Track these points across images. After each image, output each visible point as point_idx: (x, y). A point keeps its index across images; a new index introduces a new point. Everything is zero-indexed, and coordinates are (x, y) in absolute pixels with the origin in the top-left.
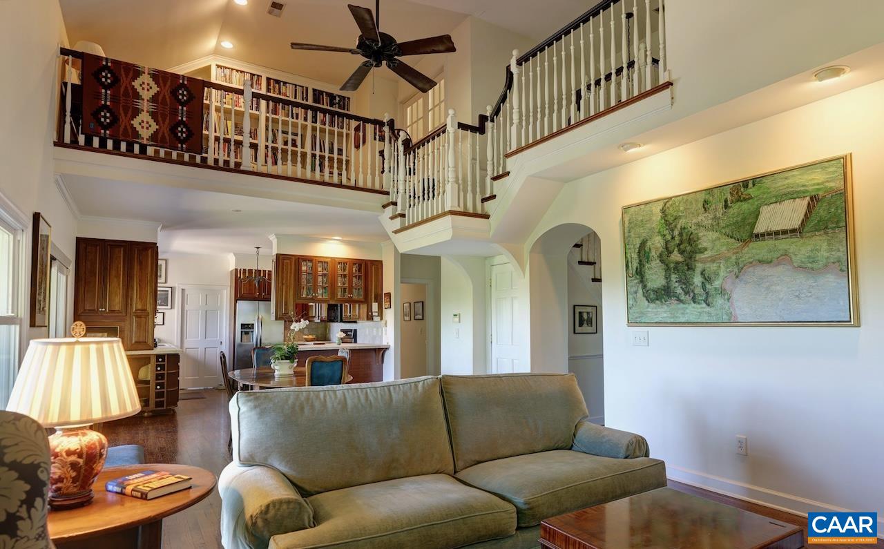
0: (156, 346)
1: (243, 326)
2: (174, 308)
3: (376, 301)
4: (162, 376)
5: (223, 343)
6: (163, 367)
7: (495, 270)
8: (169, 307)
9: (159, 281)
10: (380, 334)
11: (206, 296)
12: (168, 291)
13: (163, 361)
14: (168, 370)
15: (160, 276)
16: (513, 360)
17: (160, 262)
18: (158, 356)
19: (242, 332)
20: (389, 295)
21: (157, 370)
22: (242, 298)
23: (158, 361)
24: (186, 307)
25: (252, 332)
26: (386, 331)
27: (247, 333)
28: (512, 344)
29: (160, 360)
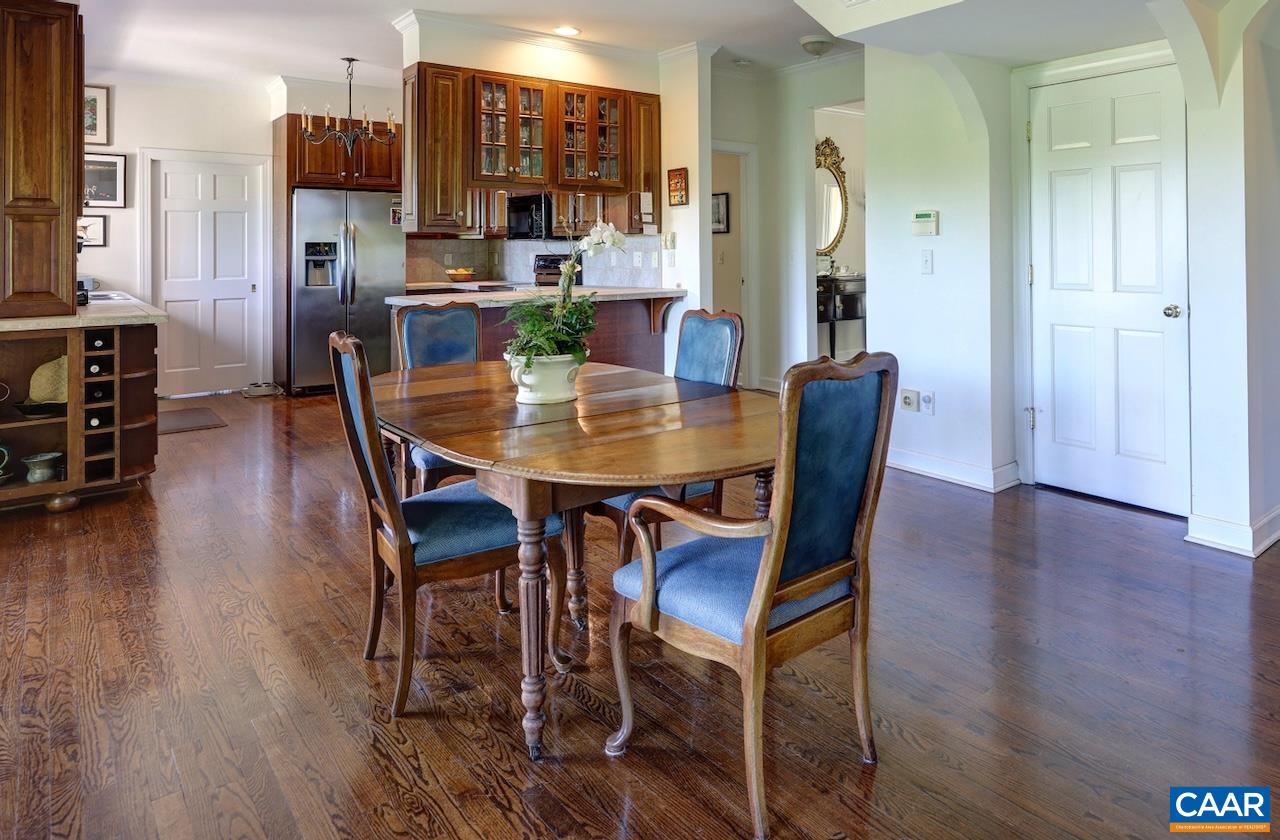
0: (84, 301)
1: (312, 248)
2: (132, 206)
3: (648, 188)
4: (107, 390)
5: (260, 288)
6: (106, 365)
7: (1043, 100)
8: (120, 201)
9: (88, 138)
10: (655, 264)
11: (215, 177)
12: (114, 164)
13: (108, 345)
14: (122, 372)
15: (93, 127)
16: (1117, 330)
17: (88, 93)
18: (91, 334)
19: (307, 262)
20: (681, 174)
21: (89, 374)
22: (307, 184)
23: (90, 346)
24: (164, 205)
25: (333, 261)
26: (673, 257)
27: (319, 265)
28: (1115, 290)
29: (99, 343)
